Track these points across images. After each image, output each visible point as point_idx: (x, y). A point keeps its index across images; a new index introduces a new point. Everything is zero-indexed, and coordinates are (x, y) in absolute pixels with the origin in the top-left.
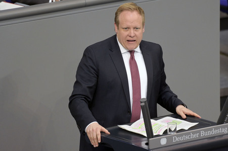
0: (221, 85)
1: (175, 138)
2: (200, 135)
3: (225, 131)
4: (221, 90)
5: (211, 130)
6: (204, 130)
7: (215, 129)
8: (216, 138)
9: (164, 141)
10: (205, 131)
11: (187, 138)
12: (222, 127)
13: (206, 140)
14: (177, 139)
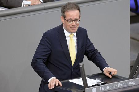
0: (131, 58)
1: (102, 88)
2: (117, 86)
3: (133, 83)
4: (131, 61)
5: (124, 83)
6: (120, 83)
7: (127, 82)
8: (128, 88)
9: (94, 90)
11: (109, 88)
12: (131, 81)
13: (121, 89)
14: (103, 89)
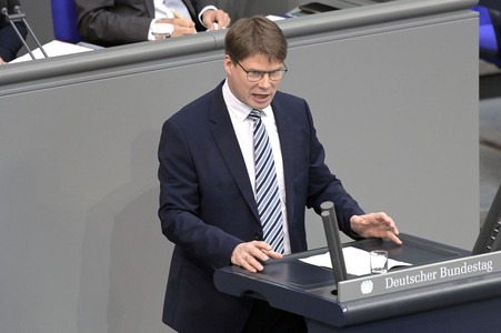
1: (390, 281)
2: (438, 275)
3: (488, 267)
5: (461, 264)
7: (469, 263)
8: (470, 281)
9: (367, 288)
10: (448, 266)
11: (414, 280)
12: (482, 260)
13: (451, 285)
14: (393, 283)
